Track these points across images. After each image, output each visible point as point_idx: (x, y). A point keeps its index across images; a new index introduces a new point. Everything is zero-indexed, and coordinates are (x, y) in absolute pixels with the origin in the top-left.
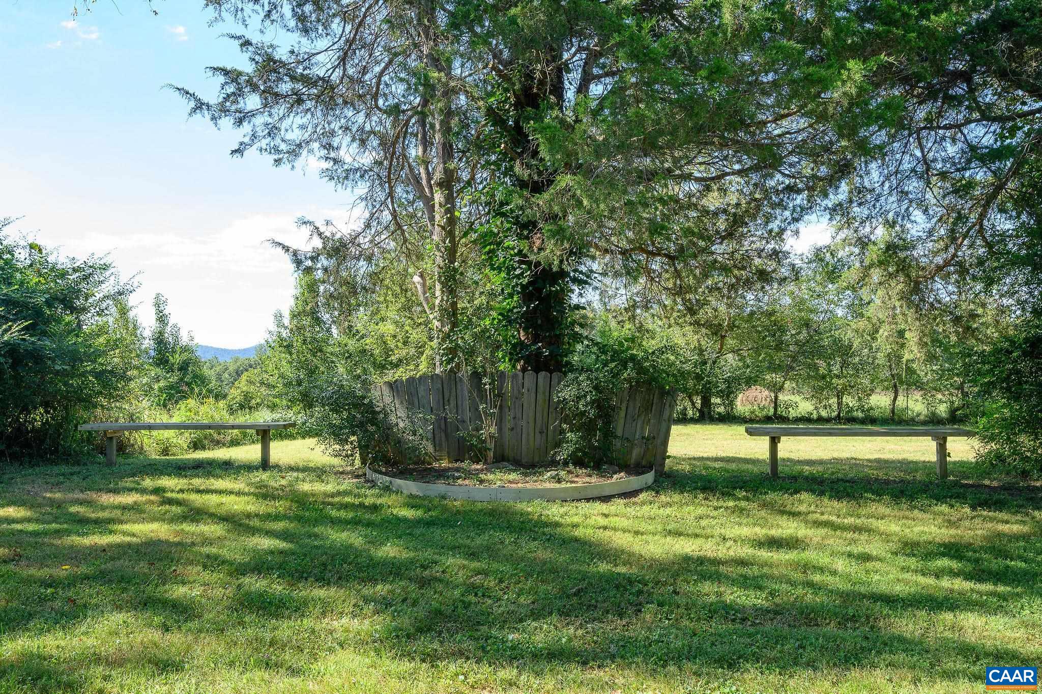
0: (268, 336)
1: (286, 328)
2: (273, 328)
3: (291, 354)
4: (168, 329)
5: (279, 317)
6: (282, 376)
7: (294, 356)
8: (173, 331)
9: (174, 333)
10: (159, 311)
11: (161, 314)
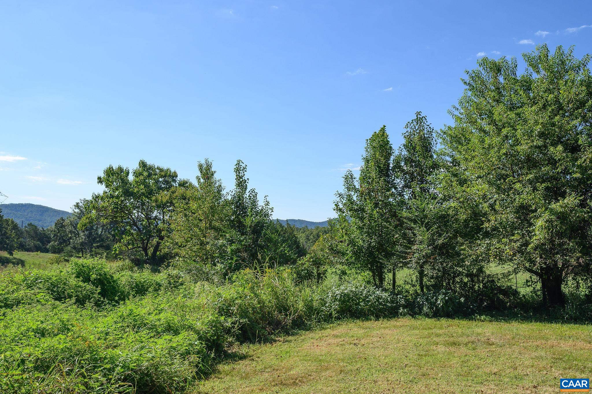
0: (338, 199)
1: (356, 190)
2: (343, 190)
3: (362, 219)
4: (247, 194)
5: (349, 178)
6: (352, 242)
7: (366, 221)
8: (251, 195)
9: (252, 197)
10: (240, 177)
11: (241, 180)
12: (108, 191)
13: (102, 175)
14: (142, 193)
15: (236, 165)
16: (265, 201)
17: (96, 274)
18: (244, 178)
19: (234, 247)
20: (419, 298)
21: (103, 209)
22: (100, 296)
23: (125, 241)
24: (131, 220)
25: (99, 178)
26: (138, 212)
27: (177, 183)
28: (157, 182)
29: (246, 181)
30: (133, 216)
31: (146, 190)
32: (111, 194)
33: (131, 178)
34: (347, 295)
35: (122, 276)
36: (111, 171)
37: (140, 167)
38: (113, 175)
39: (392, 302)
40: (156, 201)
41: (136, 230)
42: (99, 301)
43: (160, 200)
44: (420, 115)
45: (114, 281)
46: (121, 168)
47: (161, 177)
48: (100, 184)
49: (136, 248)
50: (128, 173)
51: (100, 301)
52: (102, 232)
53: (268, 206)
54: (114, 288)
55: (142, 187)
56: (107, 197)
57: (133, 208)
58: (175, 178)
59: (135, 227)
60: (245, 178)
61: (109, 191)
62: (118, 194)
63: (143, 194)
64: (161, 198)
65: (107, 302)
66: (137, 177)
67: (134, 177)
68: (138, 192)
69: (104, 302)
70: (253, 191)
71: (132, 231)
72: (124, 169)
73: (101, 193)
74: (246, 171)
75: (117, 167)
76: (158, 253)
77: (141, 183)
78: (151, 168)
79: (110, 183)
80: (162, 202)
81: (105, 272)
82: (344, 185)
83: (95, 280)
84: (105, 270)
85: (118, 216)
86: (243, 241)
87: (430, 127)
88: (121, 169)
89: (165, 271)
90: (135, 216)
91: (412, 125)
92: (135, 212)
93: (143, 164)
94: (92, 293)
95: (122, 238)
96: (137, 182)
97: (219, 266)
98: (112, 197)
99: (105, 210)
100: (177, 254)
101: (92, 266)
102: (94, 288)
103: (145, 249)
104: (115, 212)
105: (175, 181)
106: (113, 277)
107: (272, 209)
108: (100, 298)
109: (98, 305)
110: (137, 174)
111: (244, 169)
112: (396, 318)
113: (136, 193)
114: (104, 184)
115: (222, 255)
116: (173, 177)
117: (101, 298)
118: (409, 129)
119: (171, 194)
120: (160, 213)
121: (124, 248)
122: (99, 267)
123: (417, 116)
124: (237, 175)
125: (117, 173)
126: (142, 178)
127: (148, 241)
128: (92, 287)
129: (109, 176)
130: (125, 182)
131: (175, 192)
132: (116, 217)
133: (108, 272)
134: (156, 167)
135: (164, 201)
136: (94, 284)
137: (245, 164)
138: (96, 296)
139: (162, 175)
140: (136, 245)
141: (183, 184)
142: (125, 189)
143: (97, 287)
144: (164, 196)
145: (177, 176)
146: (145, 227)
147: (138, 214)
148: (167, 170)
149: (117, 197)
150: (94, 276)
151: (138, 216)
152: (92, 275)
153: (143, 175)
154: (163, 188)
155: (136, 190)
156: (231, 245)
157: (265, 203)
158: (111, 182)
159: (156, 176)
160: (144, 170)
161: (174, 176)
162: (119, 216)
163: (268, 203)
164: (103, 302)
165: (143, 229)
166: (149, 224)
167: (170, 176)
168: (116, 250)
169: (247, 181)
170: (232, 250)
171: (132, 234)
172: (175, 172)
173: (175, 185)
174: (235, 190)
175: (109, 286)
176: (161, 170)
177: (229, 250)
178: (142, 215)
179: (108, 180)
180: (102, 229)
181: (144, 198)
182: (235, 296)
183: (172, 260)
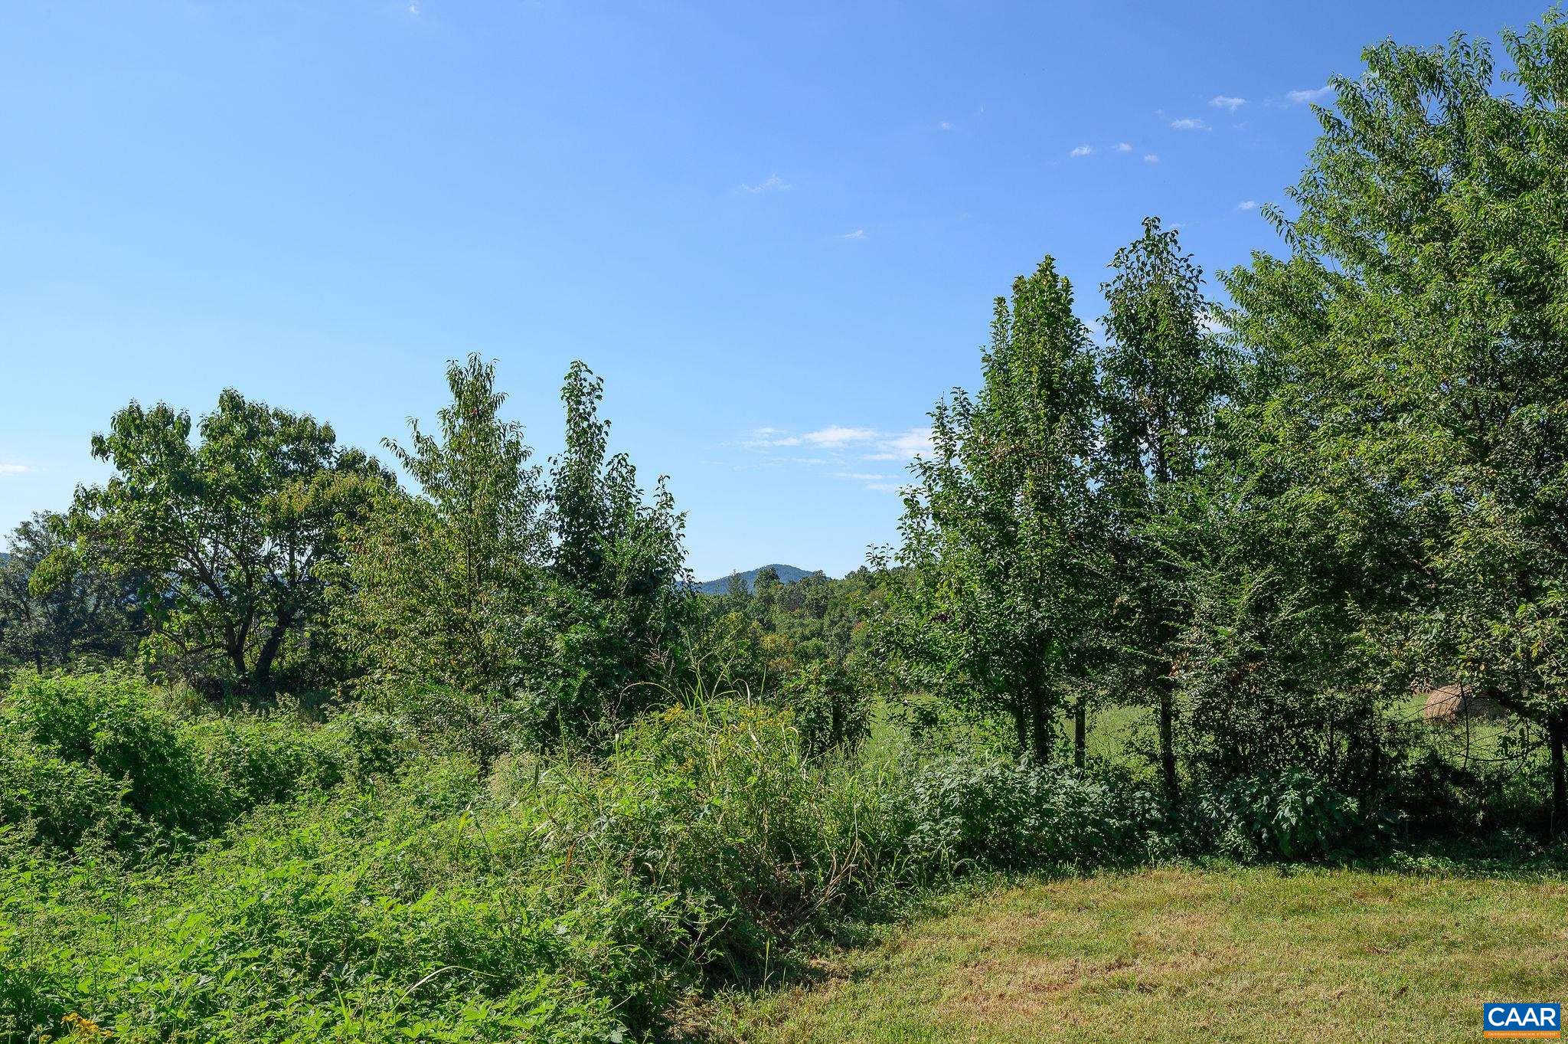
2: (929, 453)
4: (602, 469)
8: (615, 474)
9: (619, 480)
10: (580, 416)
11: (585, 424)
12: (124, 480)
13: (107, 431)
14: (229, 486)
15: (570, 376)
16: (659, 492)
17: (111, 728)
18: (592, 419)
19: (577, 634)
20: (1207, 800)
21: (110, 532)
22: (128, 810)
23: (175, 628)
24: (193, 565)
25: (98, 441)
26: (216, 542)
27: (332, 459)
28: (273, 453)
29: (600, 428)
30: (200, 555)
31: (240, 478)
32: (133, 489)
33: (195, 441)
34: (977, 792)
35: (203, 732)
36: (134, 419)
37: (223, 410)
38: (140, 432)
39: (1120, 812)
40: (274, 509)
41: (208, 595)
42: (124, 826)
43: (284, 507)
44: (1157, 227)
45: (177, 753)
46: (166, 411)
47: (286, 442)
48: (98, 457)
49: (210, 647)
50: (186, 428)
51: (128, 827)
52: (97, 606)
53: (669, 510)
54: (175, 777)
55: (229, 467)
56: (122, 496)
57: (201, 532)
58: (327, 445)
59: (206, 588)
60: (598, 418)
61: (130, 479)
62: (154, 489)
63: (233, 489)
64: (287, 501)
65: (157, 831)
66: (215, 438)
67: (205, 438)
68: (217, 481)
69: (148, 830)
70: (622, 459)
71: (196, 598)
72: (176, 414)
73: (103, 485)
74: (599, 397)
75: (155, 407)
76: (275, 663)
77: (227, 458)
78: (255, 413)
79: (130, 455)
80: (290, 511)
81: (144, 721)
82: (935, 438)
83: (107, 748)
84: (147, 714)
85: (153, 553)
86: (602, 616)
87: (1189, 266)
88: (164, 415)
89: (344, 717)
90: (207, 556)
91: (1133, 257)
92: (205, 541)
93: (232, 402)
94: (99, 800)
95: (168, 619)
96: (213, 453)
97: (524, 700)
98: (137, 495)
99: (114, 536)
100: (372, 662)
101: (97, 701)
102: (107, 778)
103: (236, 652)
104: (146, 540)
105: (326, 453)
106: (172, 738)
107: (681, 518)
108: (129, 816)
109: (120, 840)
110: (214, 430)
111: (594, 389)
112: (1144, 869)
113: (210, 487)
114: (111, 459)
115: (536, 661)
116: (323, 442)
117: (134, 816)
118: (1122, 270)
119: (317, 490)
120: (281, 546)
121: (171, 649)
122: (123, 702)
123: (1148, 230)
124: (571, 410)
125: (154, 427)
126: (230, 440)
127: (246, 626)
128: (97, 777)
129: (129, 434)
130: (175, 452)
131: (329, 484)
132: (149, 558)
133: (154, 719)
134: (271, 412)
135: (298, 508)
136: (102, 763)
137: (596, 374)
138: (114, 808)
139: (289, 435)
140: (208, 638)
141: (351, 462)
142: (178, 473)
143: (117, 775)
144: (297, 497)
145: (332, 440)
146: (237, 588)
147: (216, 548)
148: (306, 420)
149: (154, 497)
150: (104, 736)
151: (216, 553)
152: (97, 730)
153: (232, 433)
154: (292, 472)
155: (210, 477)
156: (563, 629)
157: (658, 499)
158: (134, 452)
159: (271, 439)
160: (237, 419)
161: (324, 438)
162: (156, 553)
163: (668, 501)
164: (140, 831)
165: (233, 592)
166: (249, 577)
167: (313, 438)
168: (148, 653)
169: (605, 428)
170: (570, 647)
171: (196, 607)
172: (327, 428)
173: (326, 464)
174: (567, 455)
175: (157, 770)
176: (286, 421)
177: (559, 645)
178: (228, 551)
179: (125, 446)
180: (99, 598)
181: (235, 501)
182: (656, 804)
183: (357, 681)
